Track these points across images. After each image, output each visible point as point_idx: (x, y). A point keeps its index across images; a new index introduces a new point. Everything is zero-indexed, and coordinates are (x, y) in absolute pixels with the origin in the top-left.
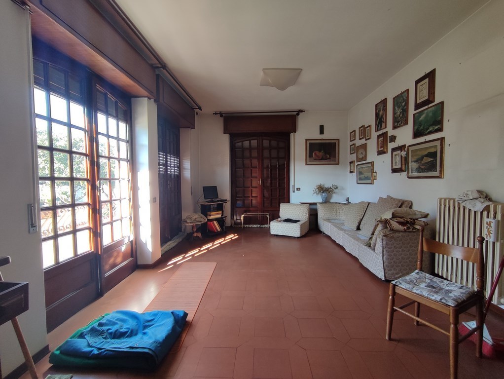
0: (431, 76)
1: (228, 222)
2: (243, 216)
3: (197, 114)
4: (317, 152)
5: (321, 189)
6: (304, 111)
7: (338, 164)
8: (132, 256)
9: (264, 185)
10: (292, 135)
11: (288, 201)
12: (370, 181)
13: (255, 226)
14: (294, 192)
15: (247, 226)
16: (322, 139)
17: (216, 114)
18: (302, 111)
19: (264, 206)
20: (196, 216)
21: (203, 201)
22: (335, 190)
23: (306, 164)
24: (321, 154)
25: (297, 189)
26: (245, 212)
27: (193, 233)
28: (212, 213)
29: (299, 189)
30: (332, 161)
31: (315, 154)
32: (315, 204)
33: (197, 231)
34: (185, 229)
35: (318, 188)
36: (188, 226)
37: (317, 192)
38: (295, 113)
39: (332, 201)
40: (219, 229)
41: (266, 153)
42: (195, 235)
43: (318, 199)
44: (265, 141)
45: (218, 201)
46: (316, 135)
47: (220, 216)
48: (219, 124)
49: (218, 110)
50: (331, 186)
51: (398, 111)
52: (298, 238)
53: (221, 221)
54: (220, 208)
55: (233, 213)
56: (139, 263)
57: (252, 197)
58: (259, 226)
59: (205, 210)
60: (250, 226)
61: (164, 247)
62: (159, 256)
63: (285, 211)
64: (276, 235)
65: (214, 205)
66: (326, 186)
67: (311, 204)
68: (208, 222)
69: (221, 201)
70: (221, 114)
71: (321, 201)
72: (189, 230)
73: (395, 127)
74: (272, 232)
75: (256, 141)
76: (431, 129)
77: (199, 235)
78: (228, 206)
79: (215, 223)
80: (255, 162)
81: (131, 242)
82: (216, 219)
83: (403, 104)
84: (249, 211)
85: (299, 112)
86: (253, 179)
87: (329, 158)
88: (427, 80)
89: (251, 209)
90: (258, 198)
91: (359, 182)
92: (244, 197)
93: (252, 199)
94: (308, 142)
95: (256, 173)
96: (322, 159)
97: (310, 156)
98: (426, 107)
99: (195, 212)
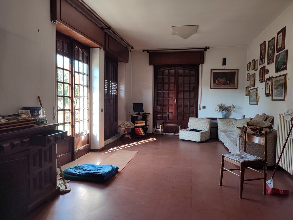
0: (283, 31)
1: (150, 129)
2: (161, 125)
3: (130, 51)
4: (220, 80)
5: (222, 108)
6: (210, 48)
7: (237, 89)
8: (88, 143)
9: (178, 103)
10: (200, 65)
11: (196, 116)
12: (255, 103)
13: (170, 134)
14: (200, 109)
15: (165, 133)
16: (224, 69)
17: (144, 51)
18: (208, 48)
19: (177, 119)
20: (127, 123)
21: (133, 113)
22: (232, 109)
23: (211, 89)
24: (223, 81)
25: (203, 107)
26: (164, 123)
27: (125, 135)
28: (138, 122)
29: (204, 107)
30: (232, 86)
31: (218, 81)
32: (216, 119)
33: (128, 134)
34: (120, 132)
35: (219, 107)
36: (122, 130)
37: (219, 110)
38: (204, 49)
39: (231, 117)
40: (143, 134)
41: (181, 80)
42: (126, 136)
43: (219, 115)
44: (180, 70)
45: (143, 114)
46: (219, 66)
47: (144, 124)
48: (146, 58)
49: (146, 48)
50: (230, 106)
51: (270, 52)
52: (199, 142)
53: (145, 128)
54: (145, 119)
55: (155, 124)
56: (92, 148)
57: (169, 112)
58: (173, 134)
59: (134, 120)
60: (167, 134)
61: (106, 141)
62: (103, 145)
63: (192, 123)
64: (184, 140)
65: (141, 117)
66: (226, 106)
67: (212, 119)
68: (136, 128)
69: (145, 114)
70: (148, 51)
71: (221, 117)
72: (122, 133)
73: (268, 64)
74: (181, 138)
75: (173, 70)
76: (282, 68)
77: (129, 137)
78: (150, 118)
79: (140, 129)
80: (172, 86)
81: (88, 134)
82: (142, 127)
83: (272, 47)
84: (166, 123)
85: (206, 49)
86: (169, 99)
87: (229, 84)
88: (281, 34)
89: (168, 121)
90: (173, 113)
91: (251, 103)
92: (163, 112)
93: (169, 114)
94: (213, 71)
95: (172, 94)
96: (224, 84)
97: (214, 82)
98: (281, 52)
99: (127, 120)
